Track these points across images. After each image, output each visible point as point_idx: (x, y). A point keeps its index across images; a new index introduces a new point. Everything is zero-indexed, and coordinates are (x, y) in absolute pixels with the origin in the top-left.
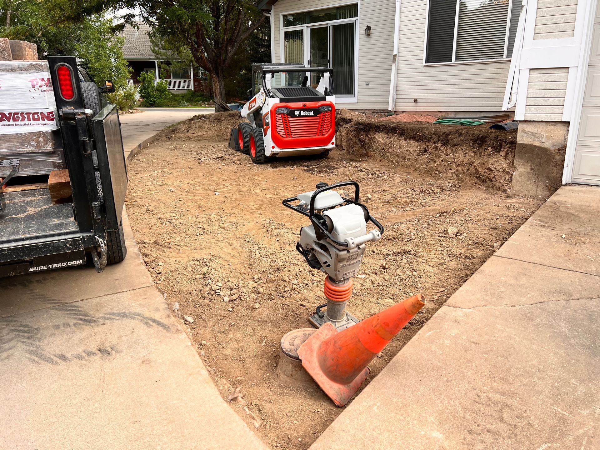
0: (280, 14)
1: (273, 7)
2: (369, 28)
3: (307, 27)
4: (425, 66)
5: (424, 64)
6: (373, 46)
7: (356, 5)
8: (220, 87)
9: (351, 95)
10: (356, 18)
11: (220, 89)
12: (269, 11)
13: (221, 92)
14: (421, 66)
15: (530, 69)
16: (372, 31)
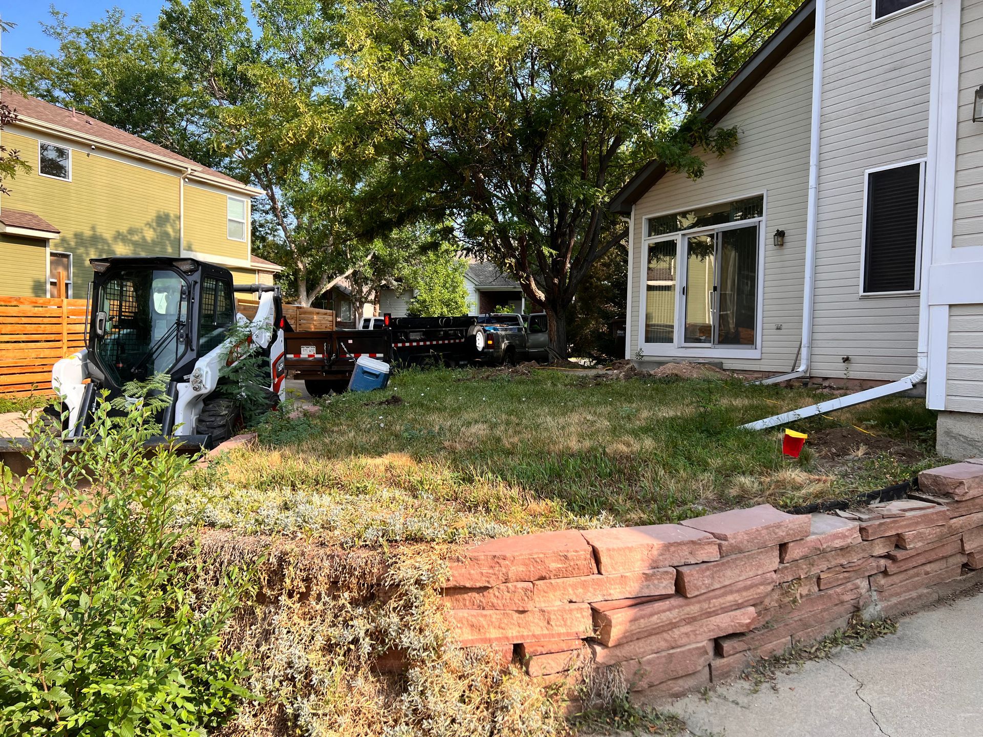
0: (644, 217)
1: (633, 207)
2: (780, 234)
3: (683, 235)
4: (863, 298)
5: (861, 293)
6: (787, 264)
7: (760, 198)
8: (558, 328)
9: (750, 346)
10: (760, 219)
11: (558, 331)
12: (628, 215)
13: (559, 337)
14: (856, 297)
15: (951, 306)
16: (787, 239)
